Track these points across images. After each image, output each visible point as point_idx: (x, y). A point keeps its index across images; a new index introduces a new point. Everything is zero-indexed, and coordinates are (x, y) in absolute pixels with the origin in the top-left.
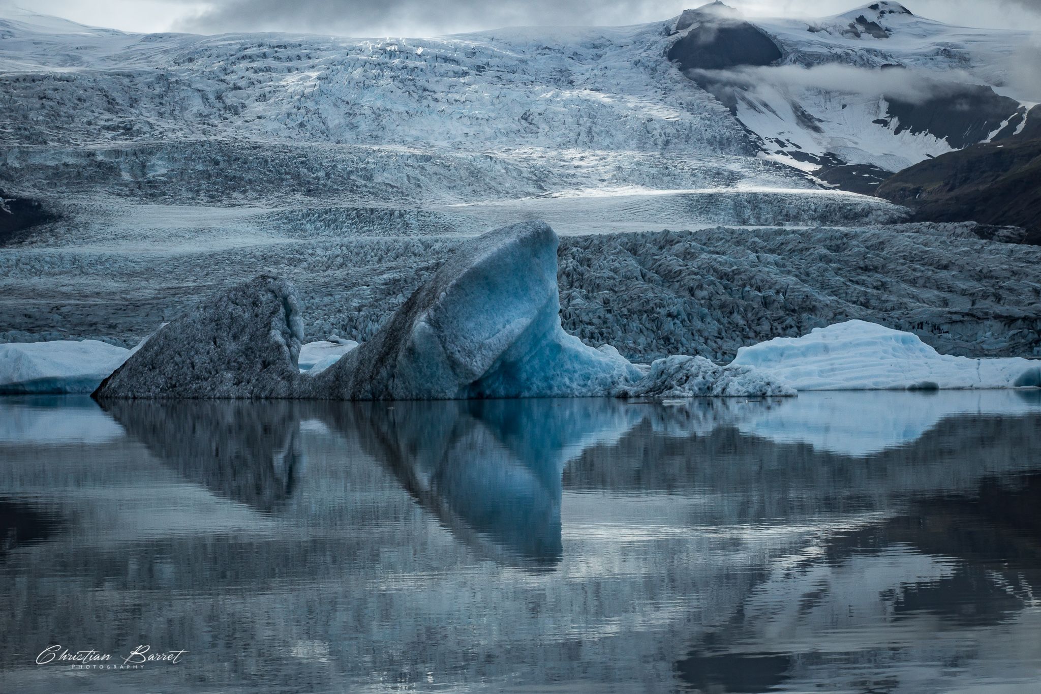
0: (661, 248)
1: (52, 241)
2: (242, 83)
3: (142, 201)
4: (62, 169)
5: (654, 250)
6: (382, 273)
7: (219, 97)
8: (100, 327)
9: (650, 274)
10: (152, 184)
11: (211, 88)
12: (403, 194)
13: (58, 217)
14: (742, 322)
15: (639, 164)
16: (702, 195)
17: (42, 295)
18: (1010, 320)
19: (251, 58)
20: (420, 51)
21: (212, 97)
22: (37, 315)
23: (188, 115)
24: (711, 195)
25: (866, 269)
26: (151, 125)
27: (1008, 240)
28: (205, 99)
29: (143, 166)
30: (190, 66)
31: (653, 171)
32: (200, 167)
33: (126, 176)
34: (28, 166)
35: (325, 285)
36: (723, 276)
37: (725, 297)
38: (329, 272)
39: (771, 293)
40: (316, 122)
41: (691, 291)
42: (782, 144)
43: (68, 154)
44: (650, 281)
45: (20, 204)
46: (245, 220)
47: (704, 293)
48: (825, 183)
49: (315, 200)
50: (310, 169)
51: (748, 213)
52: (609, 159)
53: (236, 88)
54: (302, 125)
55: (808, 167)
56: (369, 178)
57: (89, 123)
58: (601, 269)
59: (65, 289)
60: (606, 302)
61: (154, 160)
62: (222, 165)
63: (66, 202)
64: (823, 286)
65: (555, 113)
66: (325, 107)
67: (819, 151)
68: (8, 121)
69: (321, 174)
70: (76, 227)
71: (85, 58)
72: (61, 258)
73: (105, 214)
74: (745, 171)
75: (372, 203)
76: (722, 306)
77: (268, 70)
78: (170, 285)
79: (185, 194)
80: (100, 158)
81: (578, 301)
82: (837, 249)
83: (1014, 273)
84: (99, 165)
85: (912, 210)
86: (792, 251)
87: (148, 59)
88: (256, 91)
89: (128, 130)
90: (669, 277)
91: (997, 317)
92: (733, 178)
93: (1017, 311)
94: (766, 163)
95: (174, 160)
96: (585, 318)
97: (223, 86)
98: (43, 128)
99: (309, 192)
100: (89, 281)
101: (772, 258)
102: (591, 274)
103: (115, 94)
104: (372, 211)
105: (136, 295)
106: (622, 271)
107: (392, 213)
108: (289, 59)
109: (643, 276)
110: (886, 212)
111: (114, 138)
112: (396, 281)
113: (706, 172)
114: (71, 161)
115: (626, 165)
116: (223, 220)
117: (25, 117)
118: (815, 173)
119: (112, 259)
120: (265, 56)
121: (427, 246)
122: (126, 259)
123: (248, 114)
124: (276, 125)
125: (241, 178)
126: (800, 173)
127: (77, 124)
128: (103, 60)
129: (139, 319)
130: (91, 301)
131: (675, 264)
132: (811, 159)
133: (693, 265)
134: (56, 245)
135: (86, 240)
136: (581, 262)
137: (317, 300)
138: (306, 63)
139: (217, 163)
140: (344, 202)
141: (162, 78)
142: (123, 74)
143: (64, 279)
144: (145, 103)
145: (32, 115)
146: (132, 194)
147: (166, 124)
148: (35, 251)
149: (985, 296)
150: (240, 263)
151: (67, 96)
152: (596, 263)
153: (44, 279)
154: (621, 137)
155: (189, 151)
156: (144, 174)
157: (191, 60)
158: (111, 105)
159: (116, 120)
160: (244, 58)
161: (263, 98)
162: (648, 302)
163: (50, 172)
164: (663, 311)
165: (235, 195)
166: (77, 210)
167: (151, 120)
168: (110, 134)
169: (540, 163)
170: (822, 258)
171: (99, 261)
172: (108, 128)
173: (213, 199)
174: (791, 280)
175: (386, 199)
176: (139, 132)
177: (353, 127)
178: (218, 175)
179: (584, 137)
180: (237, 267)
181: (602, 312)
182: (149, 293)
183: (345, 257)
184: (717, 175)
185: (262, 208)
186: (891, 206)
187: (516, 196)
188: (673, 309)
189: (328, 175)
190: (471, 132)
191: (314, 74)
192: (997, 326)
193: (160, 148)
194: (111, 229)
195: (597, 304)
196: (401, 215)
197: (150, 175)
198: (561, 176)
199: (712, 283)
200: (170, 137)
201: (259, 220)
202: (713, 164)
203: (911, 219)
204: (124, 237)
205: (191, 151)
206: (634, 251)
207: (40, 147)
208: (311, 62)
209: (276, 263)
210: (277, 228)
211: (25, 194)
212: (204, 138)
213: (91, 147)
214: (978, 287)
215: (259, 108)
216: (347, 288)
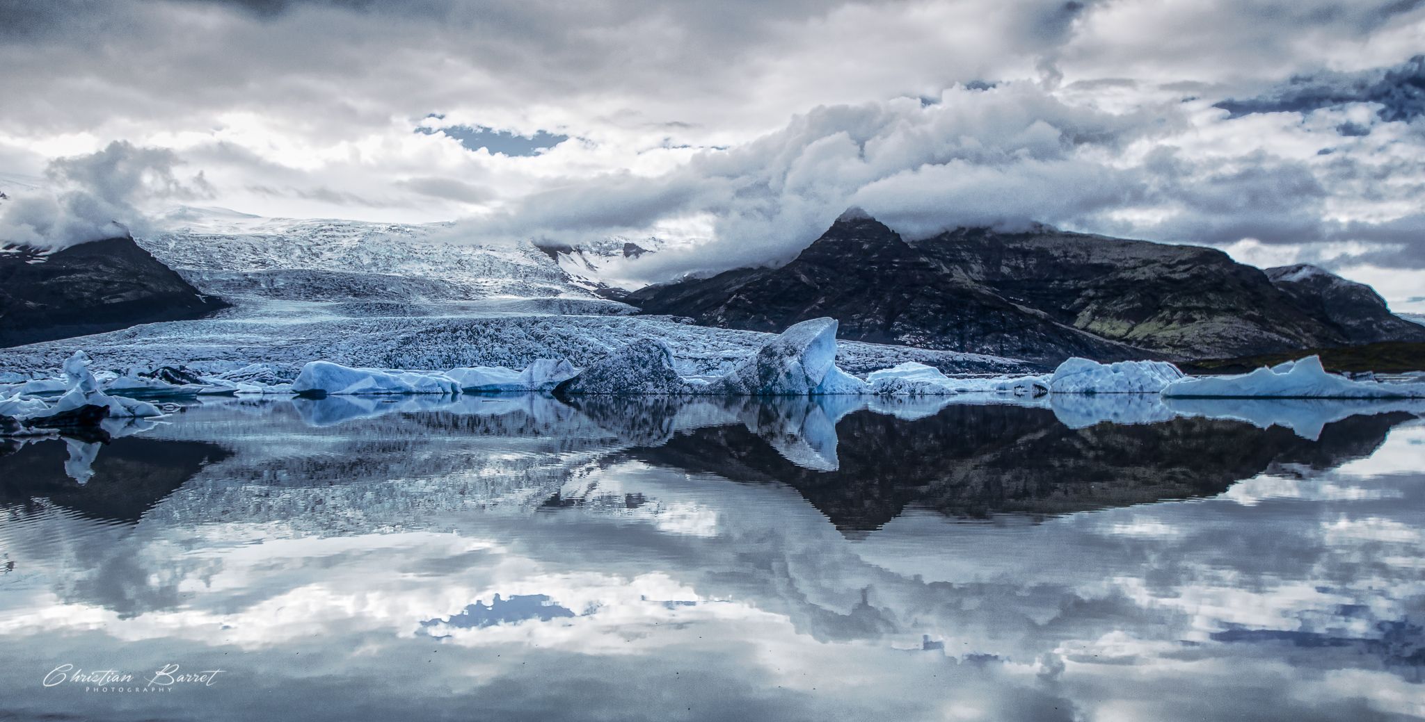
0: (533, 324)
1: (228, 316)
2: (319, 243)
3: (271, 298)
4: (231, 282)
5: (530, 325)
6: (400, 334)
7: (309, 249)
8: (262, 358)
9: (529, 336)
10: (277, 290)
11: (305, 244)
12: (401, 297)
13: (230, 305)
14: (574, 359)
15: (513, 285)
16: (544, 300)
17: (229, 343)
18: (696, 360)
19: (325, 231)
20: (408, 230)
21: (305, 249)
22: (230, 352)
23: (293, 257)
24: (548, 301)
25: (628, 335)
26: (275, 262)
27: (688, 324)
28: (302, 249)
29: (272, 281)
30: (295, 233)
31: (520, 289)
32: (301, 282)
33: (263, 286)
34: (213, 281)
35: (373, 340)
36: (563, 338)
37: (565, 348)
38: (372, 334)
39: (586, 346)
40: (357, 262)
41: (549, 344)
42: (580, 278)
43: (234, 275)
44: (530, 339)
45: (211, 299)
46: (325, 308)
47: (556, 346)
48: (599, 296)
49: (358, 299)
50: (356, 284)
51: (566, 309)
52: (499, 283)
53: (318, 245)
54: (350, 263)
55: (591, 288)
56: (385, 289)
57: (244, 260)
58: (506, 333)
59: (241, 340)
60: (510, 349)
61: (277, 278)
62: (312, 281)
63: (233, 298)
64: (609, 343)
65: (474, 261)
66: (362, 254)
67: (596, 281)
68: (202, 258)
69: (361, 287)
70: (240, 310)
71: (241, 228)
72: (236, 325)
73: (254, 304)
74: (563, 290)
75: (387, 301)
76: (564, 352)
77: (334, 236)
78: (292, 338)
79: (293, 295)
80: (250, 277)
81: (497, 348)
82: (614, 326)
83: (694, 339)
84: (250, 280)
85: (641, 310)
86: (593, 327)
87: (273, 230)
88: (328, 246)
89: (264, 264)
90: (538, 338)
91: (690, 358)
92: (557, 293)
93: (699, 355)
94: (572, 286)
95: (288, 278)
96: (501, 357)
97: (311, 243)
98: (220, 261)
99: (355, 295)
100: (252, 336)
101: (585, 330)
102: (502, 336)
103: (256, 246)
104: (388, 305)
105: (277, 343)
106: (516, 335)
107: (398, 306)
108: (344, 232)
109: (526, 337)
110: (629, 310)
111: (256, 267)
112: (407, 338)
113: (545, 289)
114: (236, 278)
115: (507, 286)
116: (314, 308)
117: (211, 256)
118: (595, 291)
119: (263, 326)
120: (332, 230)
121: (419, 322)
122: (269, 326)
123: (323, 257)
124: (338, 263)
125: (321, 288)
126: (588, 292)
127: (238, 260)
128: (251, 229)
129: (281, 355)
130: (254, 346)
131: (541, 332)
132: (593, 285)
133: (549, 332)
134: (231, 319)
135: (245, 316)
136: (496, 330)
137: (370, 347)
138: (352, 234)
139: (309, 280)
140: (373, 301)
141: (281, 239)
142: (260, 237)
143: (239, 335)
144: (272, 250)
145: (214, 255)
146: (266, 294)
147: (283, 261)
148: (222, 321)
149: (682, 349)
150: (327, 328)
151: (232, 246)
152: (503, 331)
153: (229, 335)
154: (504, 273)
155: (295, 274)
156: (273, 285)
157: (295, 231)
158: (254, 251)
159: (257, 259)
160: (322, 230)
161: (331, 250)
162: (530, 349)
163: (225, 283)
164: (537, 353)
165: (318, 296)
166: (240, 302)
167: (275, 259)
168: (254, 266)
169: (466, 284)
170: (608, 330)
171: (255, 326)
172: (253, 263)
173: (307, 298)
174: (595, 340)
175: (393, 299)
176: (269, 265)
177: (376, 265)
178: (310, 286)
179: (487, 272)
180: (326, 331)
181: (509, 354)
182: (283, 342)
183: (379, 326)
184: (550, 291)
185: (332, 303)
186: (631, 307)
187: (455, 299)
188: (543, 353)
189: (364, 288)
190: (433, 268)
191: (357, 239)
192: (691, 362)
193: (280, 272)
194: (259, 311)
195: (506, 350)
196: (402, 307)
197: (275, 286)
198: (476, 290)
199: (559, 341)
200: (284, 267)
201: (332, 308)
202: (548, 286)
203: (640, 313)
204: (266, 315)
205: (296, 274)
206: (520, 325)
207: (219, 271)
208: (355, 233)
209: (345, 329)
210: (341, 312)
211: (212, 294)
212: (302, 268)
213: (245, 271)
214: (679, 344)
215: (329, 254)
216: (384, 341)
